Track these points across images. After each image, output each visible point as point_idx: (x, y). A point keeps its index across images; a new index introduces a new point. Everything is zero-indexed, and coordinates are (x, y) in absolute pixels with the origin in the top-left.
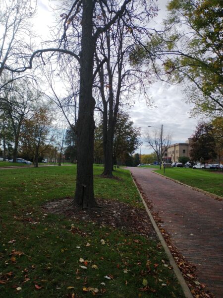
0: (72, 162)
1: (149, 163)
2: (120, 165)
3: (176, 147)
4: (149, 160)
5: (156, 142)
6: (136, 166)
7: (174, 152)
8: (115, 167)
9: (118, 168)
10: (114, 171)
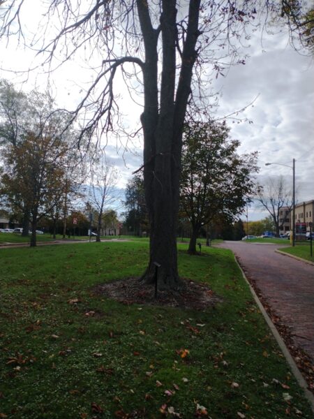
0: (138, 235)
1: (259, 234)
2: (213, 238)
3: (306, 207)
4: (259, 229)
5: (271, 200)
6: (239, 238)
7: (303, 215)
8: (200, 245)
9: (208, 244)
10: (199, 254)
